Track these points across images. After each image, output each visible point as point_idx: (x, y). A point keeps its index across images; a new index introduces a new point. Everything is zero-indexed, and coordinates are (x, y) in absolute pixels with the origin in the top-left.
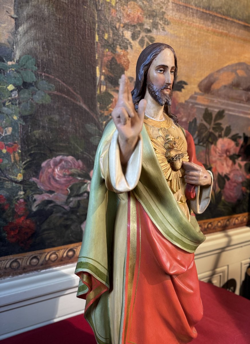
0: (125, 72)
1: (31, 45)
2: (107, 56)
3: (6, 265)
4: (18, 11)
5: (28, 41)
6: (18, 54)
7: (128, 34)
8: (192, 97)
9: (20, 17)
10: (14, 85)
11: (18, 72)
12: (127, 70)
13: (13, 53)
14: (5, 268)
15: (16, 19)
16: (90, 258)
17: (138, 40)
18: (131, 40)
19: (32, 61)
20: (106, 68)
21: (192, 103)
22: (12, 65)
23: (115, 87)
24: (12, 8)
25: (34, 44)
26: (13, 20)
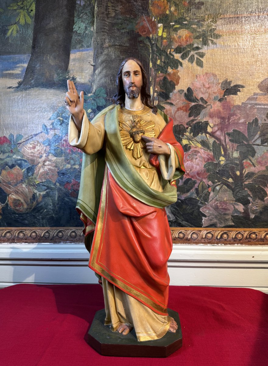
0: (176, 86)
1: (103, 80)
2: (159, 77)
3: (80, 234)
4: (95, 61)
5: (101, 78)
6: (94, 88)
7: (177, 56)
8: (249, 99)
9: (96, 64)
10: (92, 109)
11: (95, 100)
12: (177, 85)
13: (92, 88)
14: (80, 236)
15: (94, 66)
16: (80, 200)
17: (188, 59)
18: (180, 60)
19: (104, 91)
20: (158, 87)
21: (250, 104)
22: (91, 96)
23: (166, 100)
24: (92, 60)
25: (105, 79)
26: (92, 67)
